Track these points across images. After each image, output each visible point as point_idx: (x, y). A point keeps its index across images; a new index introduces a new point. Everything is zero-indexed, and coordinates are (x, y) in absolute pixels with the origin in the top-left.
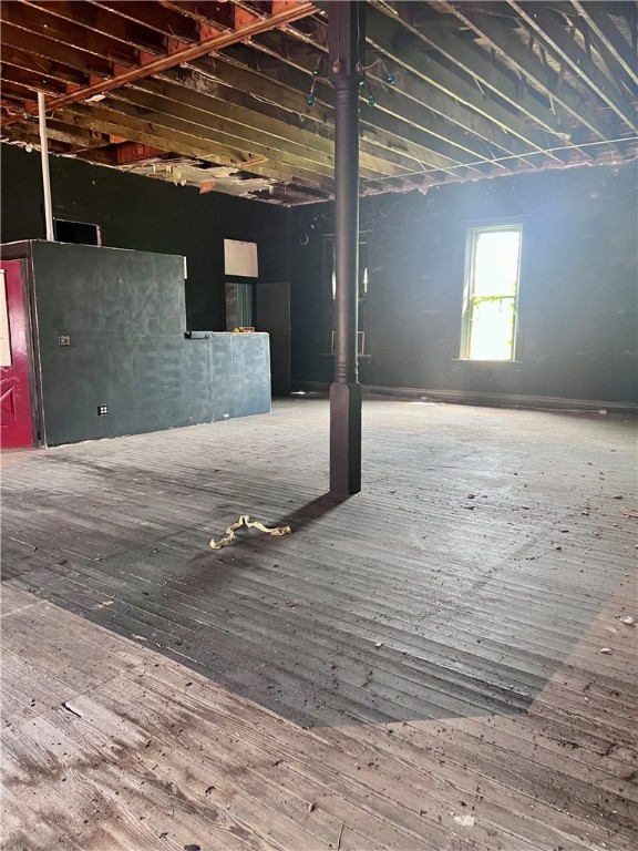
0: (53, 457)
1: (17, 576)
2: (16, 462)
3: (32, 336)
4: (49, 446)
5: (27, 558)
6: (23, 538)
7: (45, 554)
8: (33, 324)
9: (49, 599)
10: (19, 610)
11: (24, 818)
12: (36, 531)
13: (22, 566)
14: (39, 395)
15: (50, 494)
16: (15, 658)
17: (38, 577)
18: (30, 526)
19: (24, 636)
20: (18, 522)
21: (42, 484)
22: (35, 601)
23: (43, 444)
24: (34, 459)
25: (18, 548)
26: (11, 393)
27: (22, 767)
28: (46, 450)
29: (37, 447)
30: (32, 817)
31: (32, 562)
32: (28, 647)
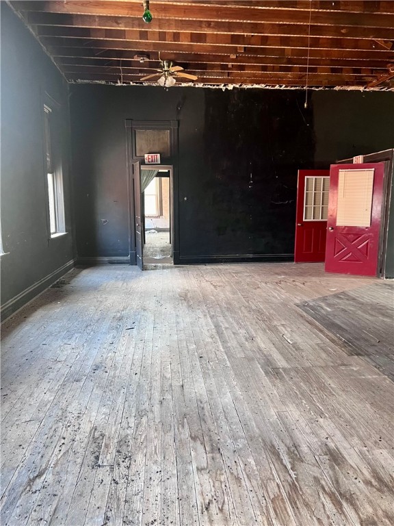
0: (389, 285)
1: (368, 355)
2: (365, 284)
3: (385, 209)
4: (386, 278)
5: (373, 345)
6: (371, 333)
7: (386, 347)
8: (387, 201)
9: (388, 376)
10: (369, 377)
11: (375, 510)
12: (379, 330)
13: (371, 350)
14: (384, 246)
15: (388, 309)
16: (368, 406)
17: (381, 360)
18: (375, 326)
19: (374, 395)
20: (368, 322)
21: (383, 301)
22: (380, 375)
23: (382, 276)
24: (377, 285)
25: (369, 338)
26: (367, 243)
27: (373, 476)
28: (384, 280)
29: (379, 277)
30: (380, 513)
31: (376, 349)
32: (376, 402)
